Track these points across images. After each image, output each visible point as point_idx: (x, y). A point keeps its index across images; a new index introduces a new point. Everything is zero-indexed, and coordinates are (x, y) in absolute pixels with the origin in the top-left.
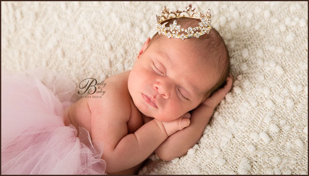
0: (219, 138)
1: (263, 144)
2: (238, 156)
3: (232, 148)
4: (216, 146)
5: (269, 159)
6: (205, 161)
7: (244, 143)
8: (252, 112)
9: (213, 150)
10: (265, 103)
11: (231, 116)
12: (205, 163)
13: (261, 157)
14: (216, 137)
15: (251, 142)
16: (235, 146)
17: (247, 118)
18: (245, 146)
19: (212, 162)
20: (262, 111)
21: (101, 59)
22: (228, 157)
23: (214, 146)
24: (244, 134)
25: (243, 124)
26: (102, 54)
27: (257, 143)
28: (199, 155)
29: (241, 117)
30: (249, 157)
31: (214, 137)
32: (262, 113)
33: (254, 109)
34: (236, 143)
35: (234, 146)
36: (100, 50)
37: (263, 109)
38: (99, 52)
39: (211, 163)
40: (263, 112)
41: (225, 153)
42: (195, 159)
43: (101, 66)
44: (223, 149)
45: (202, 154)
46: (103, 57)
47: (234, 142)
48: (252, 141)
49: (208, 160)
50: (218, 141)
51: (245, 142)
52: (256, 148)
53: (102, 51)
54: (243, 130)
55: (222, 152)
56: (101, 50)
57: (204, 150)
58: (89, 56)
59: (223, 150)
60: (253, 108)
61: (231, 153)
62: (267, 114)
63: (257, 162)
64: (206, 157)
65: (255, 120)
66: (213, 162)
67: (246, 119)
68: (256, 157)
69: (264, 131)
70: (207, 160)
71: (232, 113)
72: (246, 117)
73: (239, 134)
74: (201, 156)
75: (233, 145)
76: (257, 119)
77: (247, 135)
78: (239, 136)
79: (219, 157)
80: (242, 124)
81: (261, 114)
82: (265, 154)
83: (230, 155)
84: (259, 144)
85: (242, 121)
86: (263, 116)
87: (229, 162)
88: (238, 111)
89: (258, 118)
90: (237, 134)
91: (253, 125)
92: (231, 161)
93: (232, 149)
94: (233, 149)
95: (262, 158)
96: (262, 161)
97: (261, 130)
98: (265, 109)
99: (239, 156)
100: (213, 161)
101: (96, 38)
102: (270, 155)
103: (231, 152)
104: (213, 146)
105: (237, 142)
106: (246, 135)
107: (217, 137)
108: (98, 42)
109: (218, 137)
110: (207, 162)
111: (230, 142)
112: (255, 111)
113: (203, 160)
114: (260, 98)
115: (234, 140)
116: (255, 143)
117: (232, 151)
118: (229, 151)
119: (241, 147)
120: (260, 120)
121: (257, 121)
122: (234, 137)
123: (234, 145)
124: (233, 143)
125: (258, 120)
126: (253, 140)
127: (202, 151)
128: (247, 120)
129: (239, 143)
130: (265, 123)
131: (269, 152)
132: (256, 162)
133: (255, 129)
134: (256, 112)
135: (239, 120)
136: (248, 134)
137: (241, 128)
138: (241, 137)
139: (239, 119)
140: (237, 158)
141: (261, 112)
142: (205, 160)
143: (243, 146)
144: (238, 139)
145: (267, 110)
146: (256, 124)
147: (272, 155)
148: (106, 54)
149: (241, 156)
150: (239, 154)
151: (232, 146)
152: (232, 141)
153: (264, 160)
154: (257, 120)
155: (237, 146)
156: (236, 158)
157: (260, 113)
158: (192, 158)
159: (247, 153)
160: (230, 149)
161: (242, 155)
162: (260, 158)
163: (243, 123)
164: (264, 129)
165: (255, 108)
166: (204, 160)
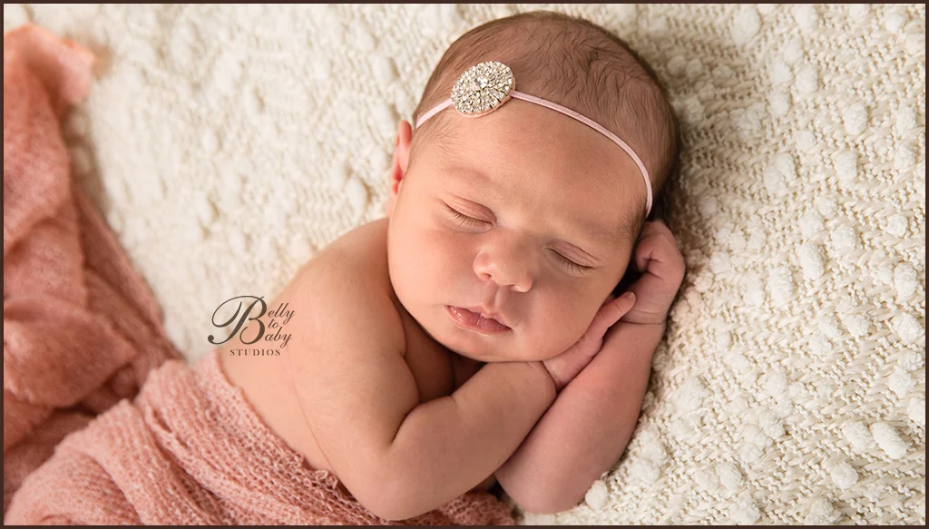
0: (734, 432)
1: (884, 458)
2: (799, 495)
3: (779, 469)
4: (725, 460)
5: (903, 506)
6: (693, 508)
7: (820, 455)
8: (846, 355)
9: (718, 474)
10: (892, 324)
11: (775, 362)
12: (692, 512)
13: (876, 500)
14: (725, 428)
15: (843, 452)
16: (791, 463)
17: (831, 373)
18: (824, 465)
19: (715, 512)
20: (880, 350)
21: (367, 105)
22: (767, 498)
23: (721, 460)
24: (821, 427)
25: (815, 394)
26: (366, 89)
27: (864, 456)
28: (674, 485)
29: (810, 366)
30: (835, 499)
31: (721, 427)
32: (884, 358)
33: (856, 345)
34: (791, 454)
35: (787, 463)
36: (358, 77)
37: (886, 345)
38: (357, 86)
39: (711, 515)
40: (886, 354)
41: (756, 484)
42: (660, 497)
43: (369, 128)
44: (747, 471)
45: (684, 482)
46: (370, 99)
47: (785, 448)
48: (846, 449)
49: (703, 506)
50: (732, 442)
51: (823, 450)
52: (861, 474)
53: (367, 81)
54: (815, 412)
55: (746, 480)
56: (363, 79)
57: (690, 471)
58: (329, 101)
59: (752, 476)
60: (854, 340)
61: (776, 486)
62: (899, 362)
63: (862, 515)
64: (698, 493)
65: (858, 381)
66: (719, 512)
67: (826, 373)
68: (859, 500)
69: (889, 417)
70: (701, 503)
71: (780, 349)
72: (826, 369)
73: (801, 425)
74: (681, 489)
75: (781, 458)
76: (864, 376)
77: (829, 429)
78: (802, 430)
79: (737, 496)
80: (811, 393)
81: (879, 361)
82: (890, 488)
83: (773, 493)
84: (870, 460)
85: (813, 379)
86: (886, 367)
87: (770, 514)
88: (801, 347)
89: (867, 371)
90: (796, 426)
91: (850, 397)
92: (776, 512)
93: (780, 474)
94: (784, 472)
95: (878, 504)
96: (880, 514)
97: (878, 416)
98: (891, 344)
99: (804, 495)
100: (719, 507)
101: (344, 42)
102: (908, 495)
103: (777, 483)
104: (718, 460)
105: (795, 452)
106: (826, 428)
107: (728, 428)
108: (351, 54)
109: (732, 428)
110: (699, 511)
111: (772, 450)
112: (858, 353)
113: (686, 504)
114: (879, 305)
115: (787, 443)
116: (857, 456)
117: (779, 480)
118: (770, 479)
119: (810, 467)
120: (873, 380)
121: (864, 385)
122: (787, 433)
123: (785, 458)
124: (782, 451)
125: (869, 379)
126: (849, 446)
127: (684, 473)
128: (828, 376)
129: (804, 454)
130: (892, 392)
131: (903, 486)
132: (859, 516)
133: (857, 410)
134: (863, 353)
135: (803, 379)
136: (832, 426)
137: (807, 406)
138: (810, 435)
139: (803, 375)
140: (795, 500)
141: (878, 354)
142: (694, 504)
143: (817, 466)
144: (800, 440)
145: (899, 345)
146: (861, 392)
147: (913, 492)
148: (379, 92)
149: (810, 495)
150: (802, 488)
151: (778, 464)
152: (778, 445)
153: (886, 509)
154: (863, 380)
155: (795, 464)
156: (792, 502)
157: (873, 356)
158: (653, 492)
159: (828, 487)
160: (771, 474)
161: (812, 492)
162: (874, 503)
163: (815, 389)
164: (888, 411)
165: (857, 340)
166: (689, 503)
